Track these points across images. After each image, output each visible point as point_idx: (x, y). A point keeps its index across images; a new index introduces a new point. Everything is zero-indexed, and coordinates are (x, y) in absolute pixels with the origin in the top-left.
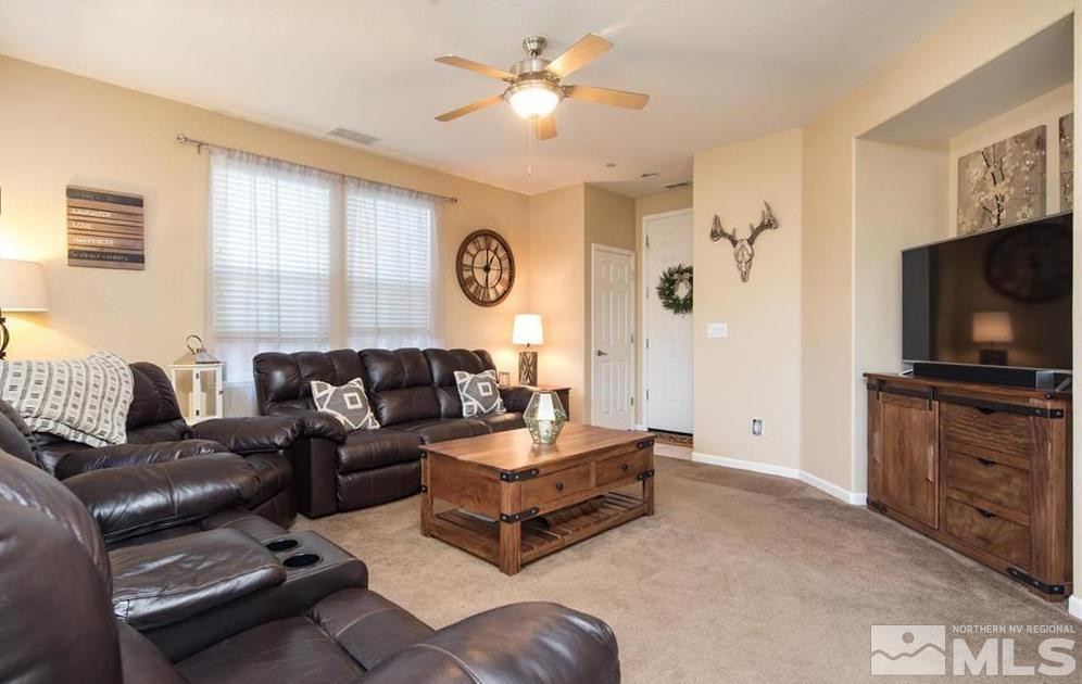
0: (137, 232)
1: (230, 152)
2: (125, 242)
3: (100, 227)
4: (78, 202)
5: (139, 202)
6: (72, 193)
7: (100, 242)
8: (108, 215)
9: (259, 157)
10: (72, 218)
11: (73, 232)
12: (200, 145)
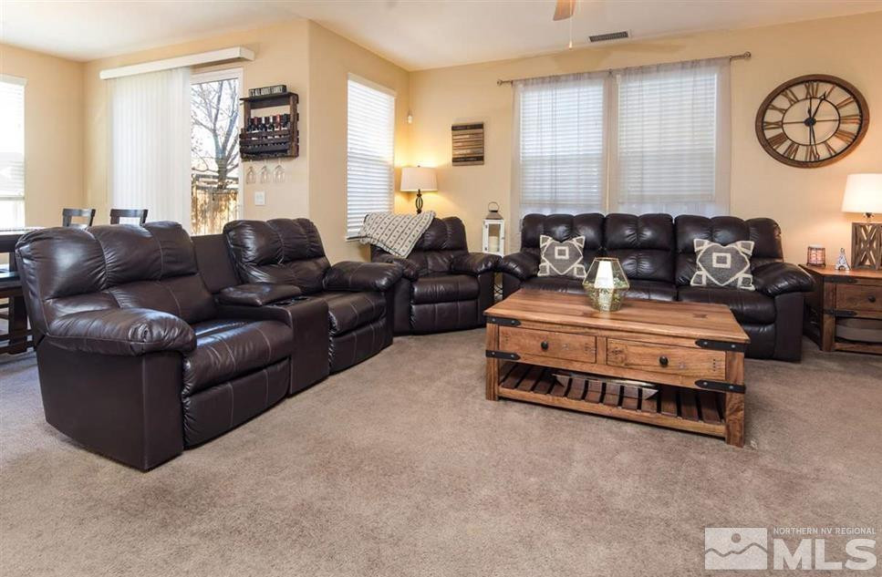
0: (480, 142)
1: (526, 82)
2: (475, 150)
3: (466, 144)
4: (456, 132)
5: (480, 126)
6: (454, 128)
7: (464, 152)
8: (468, 136)
9: (543, 78)
10: (455, 141)
11: (455, 148)
12: (512, 82)
